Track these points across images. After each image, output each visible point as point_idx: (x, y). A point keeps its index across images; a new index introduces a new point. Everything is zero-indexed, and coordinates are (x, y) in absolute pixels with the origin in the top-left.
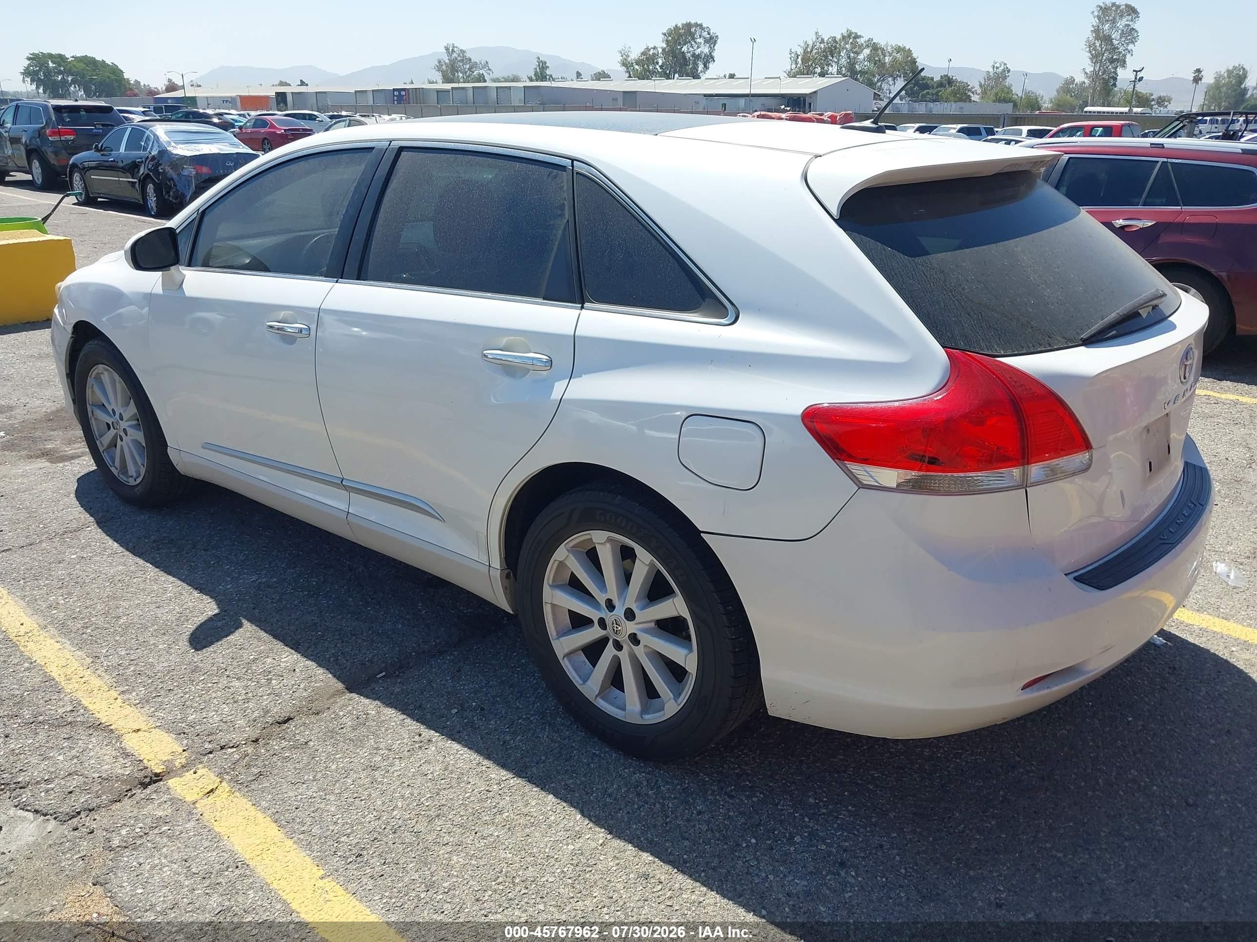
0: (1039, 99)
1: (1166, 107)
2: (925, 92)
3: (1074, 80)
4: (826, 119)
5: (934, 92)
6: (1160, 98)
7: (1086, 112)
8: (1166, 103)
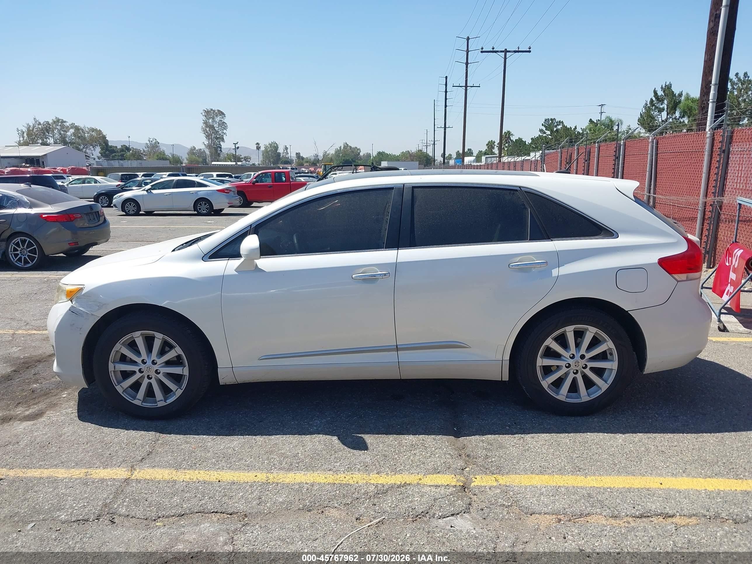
0: (180, 158)
1: (249, 162)
2: (113, 154)
3: (195, 148)
4: (59, 171)
5: (120, 154)
6: (245, 157)
7: (213, 165)
8: (249, 160)
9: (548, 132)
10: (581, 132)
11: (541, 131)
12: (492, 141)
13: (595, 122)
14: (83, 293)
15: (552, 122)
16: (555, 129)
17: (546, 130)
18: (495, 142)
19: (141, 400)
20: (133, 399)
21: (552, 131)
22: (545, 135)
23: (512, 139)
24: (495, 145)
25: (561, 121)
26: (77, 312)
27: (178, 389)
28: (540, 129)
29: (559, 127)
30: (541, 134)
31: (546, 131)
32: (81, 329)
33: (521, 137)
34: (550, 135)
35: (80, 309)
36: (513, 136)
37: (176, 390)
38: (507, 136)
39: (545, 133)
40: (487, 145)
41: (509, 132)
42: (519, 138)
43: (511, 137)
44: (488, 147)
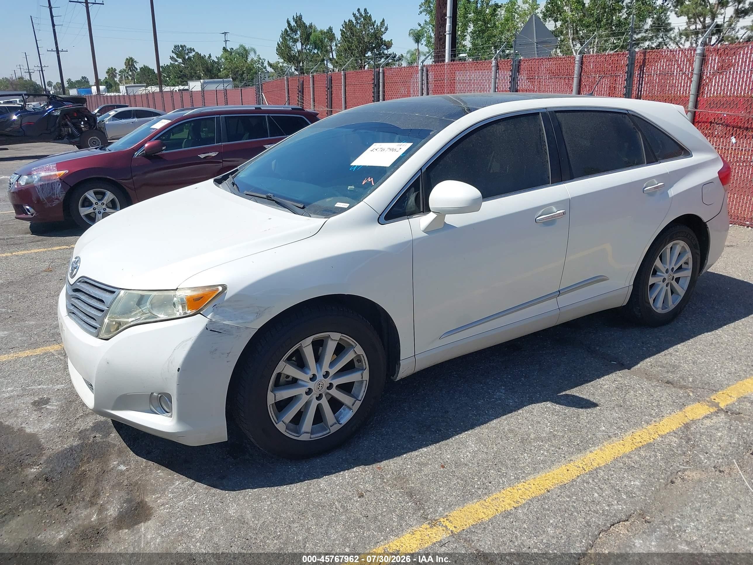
9: (180, 60)
10: (216, 60)
11: (172, 58)
12: (112, 68)
13: (229, 50)
14: (226, 298)
15: (183, 49)
16: (187, 57)
17: (177, 57)
18: (116, 70)
19: (309, 433)
20: (299, 435)
21: (184, 59)
22: (177, 63)
23: (136, 66)
24: (116, 73)
25: (192, 48)
26: (220, 329)
27: (355, 401)
28: (170, 57)
29: (191, 55)
30: (172, 62)
31: (177, 59)
32: (228, 354)
33: (146, 65)
34: (182, 63)
35: (224, 323)
36: (137, 64)
37: (352, 404)
38: (130, 63)
39: (176, 61)
40: (107, 73)
41: (131, 58)
42: (144, 66)
43: (135, 64)
44: (109, 76)
